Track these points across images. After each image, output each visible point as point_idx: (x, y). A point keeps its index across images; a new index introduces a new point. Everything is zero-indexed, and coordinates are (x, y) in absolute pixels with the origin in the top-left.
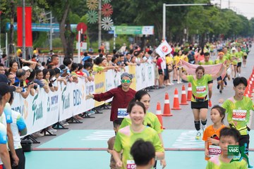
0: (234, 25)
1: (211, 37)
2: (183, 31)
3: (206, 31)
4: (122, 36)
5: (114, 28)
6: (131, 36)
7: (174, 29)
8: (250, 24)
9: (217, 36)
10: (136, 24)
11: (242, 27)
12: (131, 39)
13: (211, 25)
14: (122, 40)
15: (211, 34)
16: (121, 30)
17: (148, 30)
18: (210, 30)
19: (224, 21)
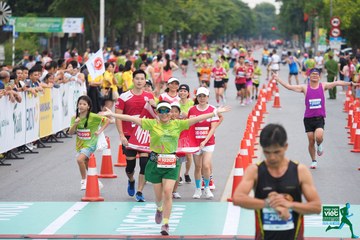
0: (224, 17)
1: (185, 38)
2: (135, 28)
3: (177, 27)
4: (26, 36)
5: (12, 21)
6: (42, 35)
7: (120, 24)
8: (254, 16)
9: (196, 36)
10: (51, 15)
11: (239, 21)
12: (44, 41)
13: (185, 18)
14: (27, 42)
15: (185, 33)
16: (25, 25)
17: (73, 26)
18: (183, 25)
19: (208, 11)
